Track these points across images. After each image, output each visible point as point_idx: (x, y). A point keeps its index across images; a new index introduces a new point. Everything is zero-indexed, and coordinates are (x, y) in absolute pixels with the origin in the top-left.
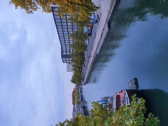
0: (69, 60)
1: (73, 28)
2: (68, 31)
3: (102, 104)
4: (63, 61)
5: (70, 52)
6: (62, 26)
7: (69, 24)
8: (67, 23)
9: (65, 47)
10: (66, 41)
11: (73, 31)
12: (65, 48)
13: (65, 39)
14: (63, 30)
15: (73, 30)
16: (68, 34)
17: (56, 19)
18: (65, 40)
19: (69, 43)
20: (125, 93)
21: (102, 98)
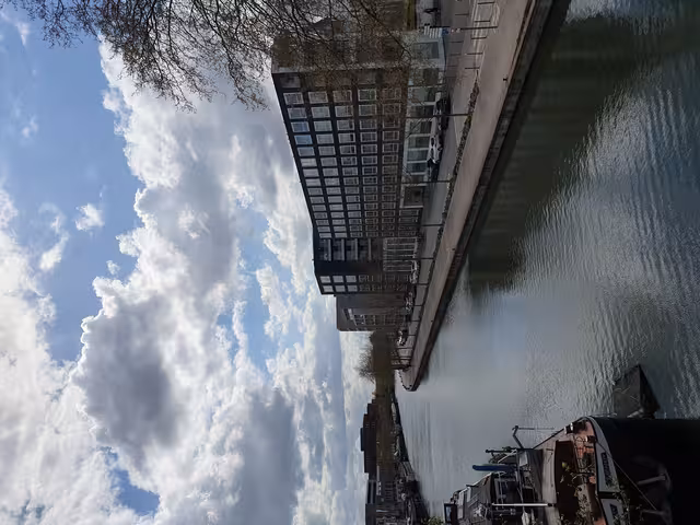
0: (345, 284)
1: (359, 156)
2: (340, 167)
3: (494, 476)
4: (321, 285)
5: (348, 248)
6: (315, 145)
7: (344, 138)
8: (335, 132)
9: (328, 229)
10: (332, 207)
11: (360, 166)
12: (330, 236)
13: (331, 199)
14: (319, 162)
15: (359, 161)
16: (341, 177)
17: (293, 121)
18: (327, 204)
19: (346, 215)
20: (593, 434)
21: (492, 451)
